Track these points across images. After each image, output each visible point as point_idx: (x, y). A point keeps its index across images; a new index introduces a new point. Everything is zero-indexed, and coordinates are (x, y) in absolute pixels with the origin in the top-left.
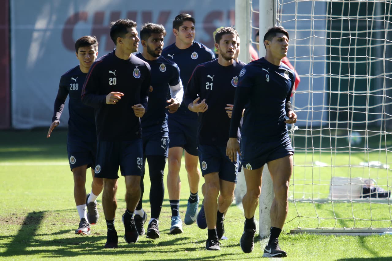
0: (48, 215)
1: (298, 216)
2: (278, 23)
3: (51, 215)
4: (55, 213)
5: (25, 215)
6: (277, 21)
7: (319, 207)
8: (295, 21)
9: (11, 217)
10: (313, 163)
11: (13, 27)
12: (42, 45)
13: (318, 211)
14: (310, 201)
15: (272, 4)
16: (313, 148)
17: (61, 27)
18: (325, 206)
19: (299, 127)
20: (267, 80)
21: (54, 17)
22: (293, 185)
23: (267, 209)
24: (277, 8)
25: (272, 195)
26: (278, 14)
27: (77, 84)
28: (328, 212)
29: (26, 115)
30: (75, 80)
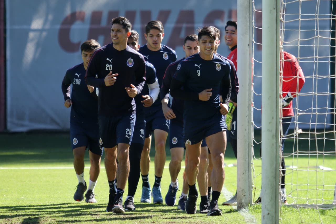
0: (44, 221)
1: (302, 222)
2: (282, 22)
3: (47, 221)
4: (51, 219)
5: (20, 221)
6: (281, 21)
7: (323, 213)
8: (298, 21)
9: (6, 223)
10: (317, 167)
11: (8, 27)
12: (38, 45)
13: (322, 217)
14: (313, 207)
15: (275, 3)
16: (318, 152)
17: (58, 27)
18: (329, 212)
19: (303, 130)
20: (198, 74)
21: (50, 17)
22: (296, 190)
23: (270, 215)
24: (281, 8)
25: (275, 200)
26: (282, 14)
27: (79, 80)
28: (332, 218)
29: (20, 117)
30: (79, 76)
